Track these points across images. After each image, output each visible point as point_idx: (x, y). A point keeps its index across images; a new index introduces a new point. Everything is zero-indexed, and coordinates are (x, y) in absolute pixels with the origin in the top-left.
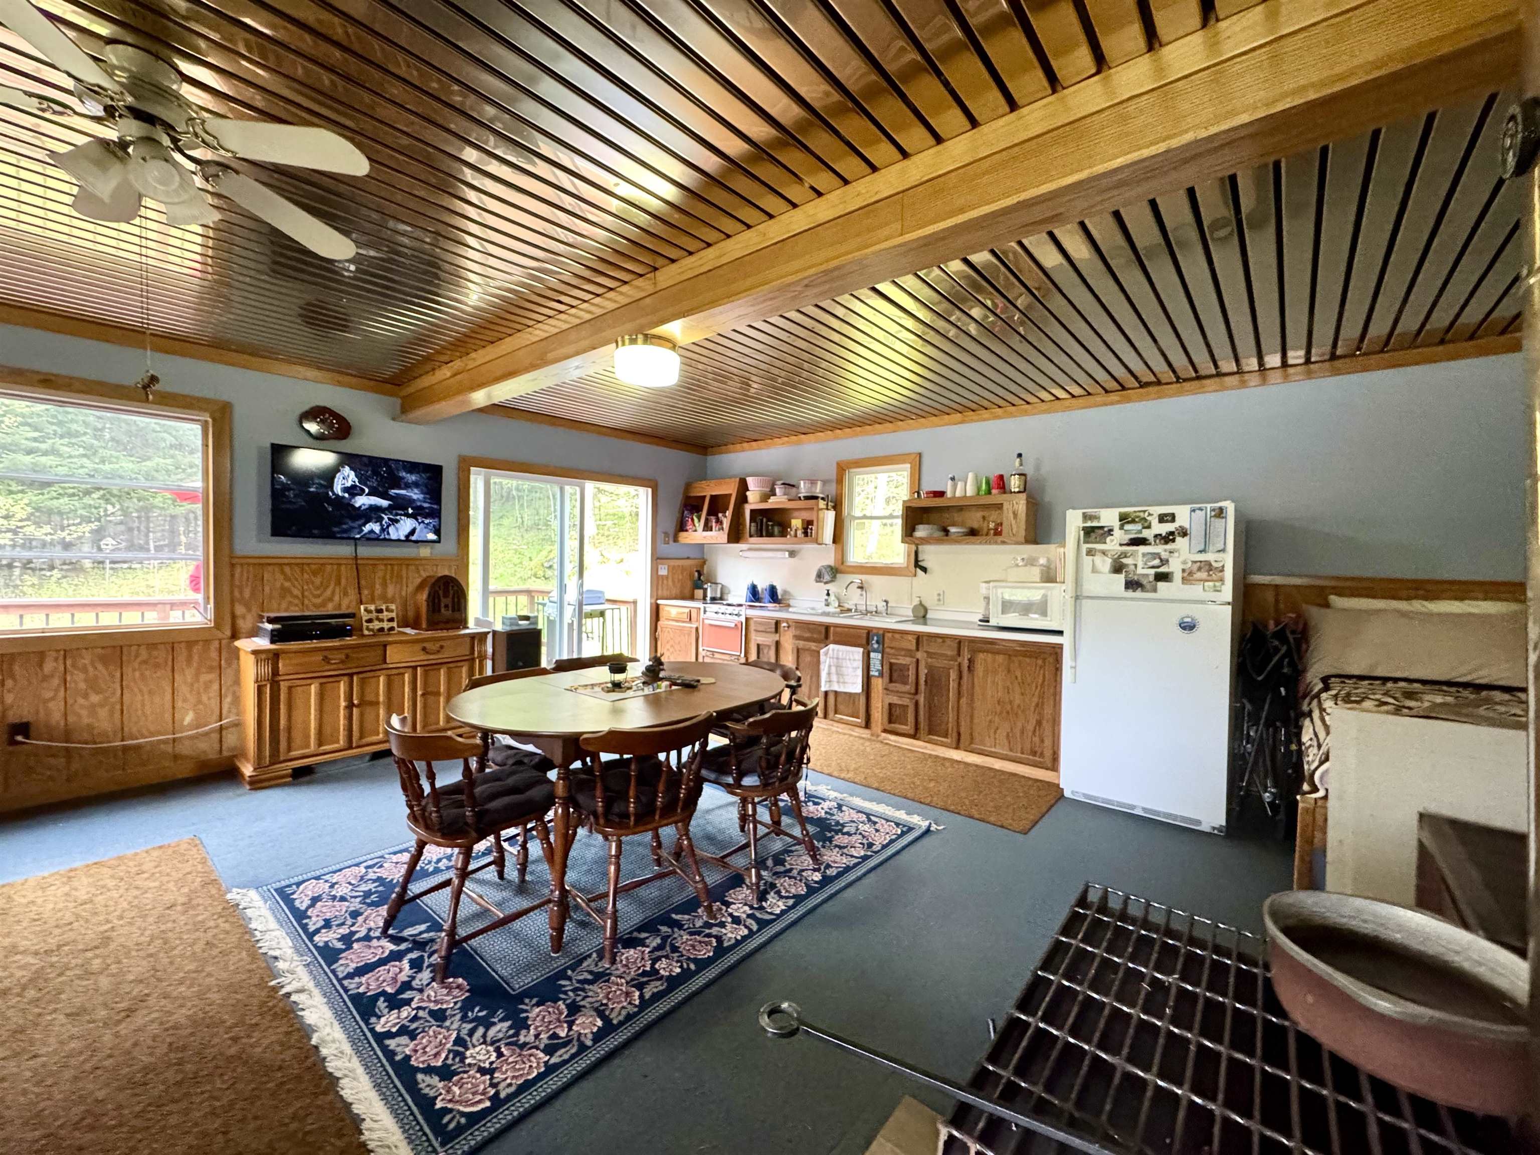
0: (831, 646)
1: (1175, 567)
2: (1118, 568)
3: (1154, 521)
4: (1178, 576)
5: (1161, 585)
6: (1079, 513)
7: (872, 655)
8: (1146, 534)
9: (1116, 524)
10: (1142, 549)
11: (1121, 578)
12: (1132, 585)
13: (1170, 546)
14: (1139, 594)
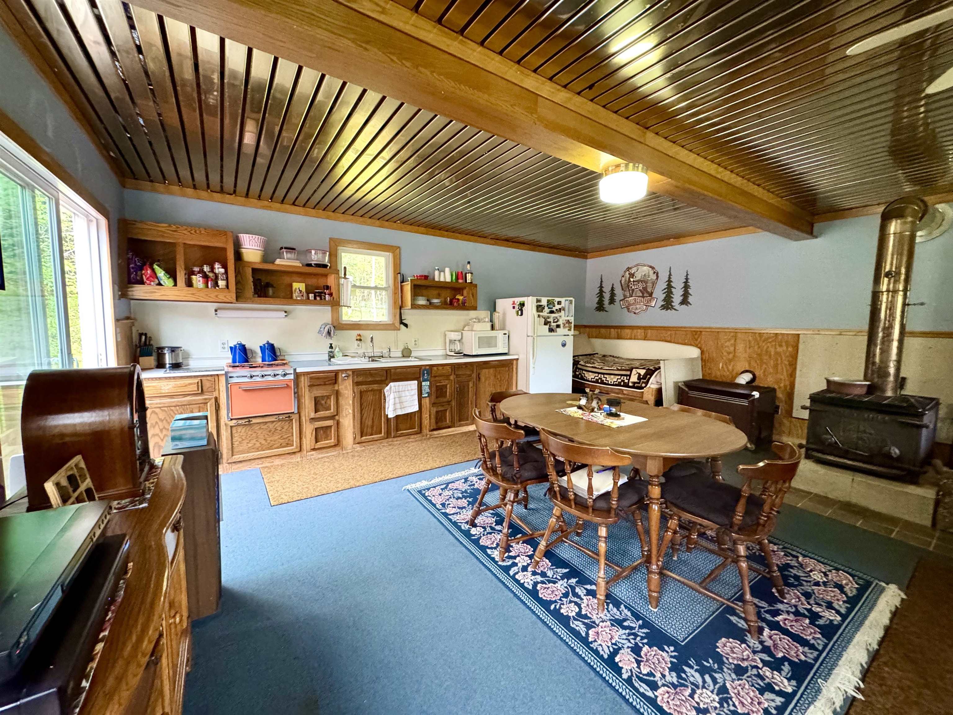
0: (392, 384)
1: (560, 323)
2: (546, 324)
3: (556, 303)
4: (562, 326)
5: (558, 329)
6: (535, 299)
7: (423, 383)
8: (554, 309)
9: (546, 304)
10: (553, 315)
11: (547, 327)
12: (551, 330)
13: (560, 314)
14: (552, 334)
